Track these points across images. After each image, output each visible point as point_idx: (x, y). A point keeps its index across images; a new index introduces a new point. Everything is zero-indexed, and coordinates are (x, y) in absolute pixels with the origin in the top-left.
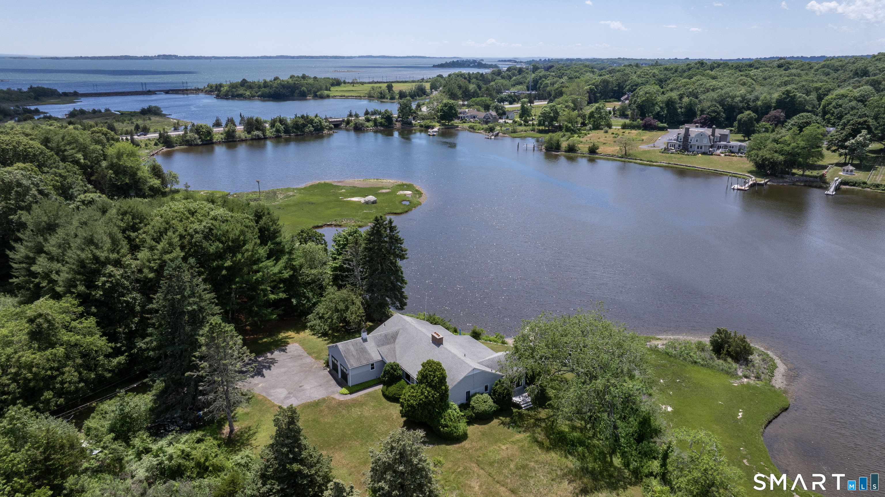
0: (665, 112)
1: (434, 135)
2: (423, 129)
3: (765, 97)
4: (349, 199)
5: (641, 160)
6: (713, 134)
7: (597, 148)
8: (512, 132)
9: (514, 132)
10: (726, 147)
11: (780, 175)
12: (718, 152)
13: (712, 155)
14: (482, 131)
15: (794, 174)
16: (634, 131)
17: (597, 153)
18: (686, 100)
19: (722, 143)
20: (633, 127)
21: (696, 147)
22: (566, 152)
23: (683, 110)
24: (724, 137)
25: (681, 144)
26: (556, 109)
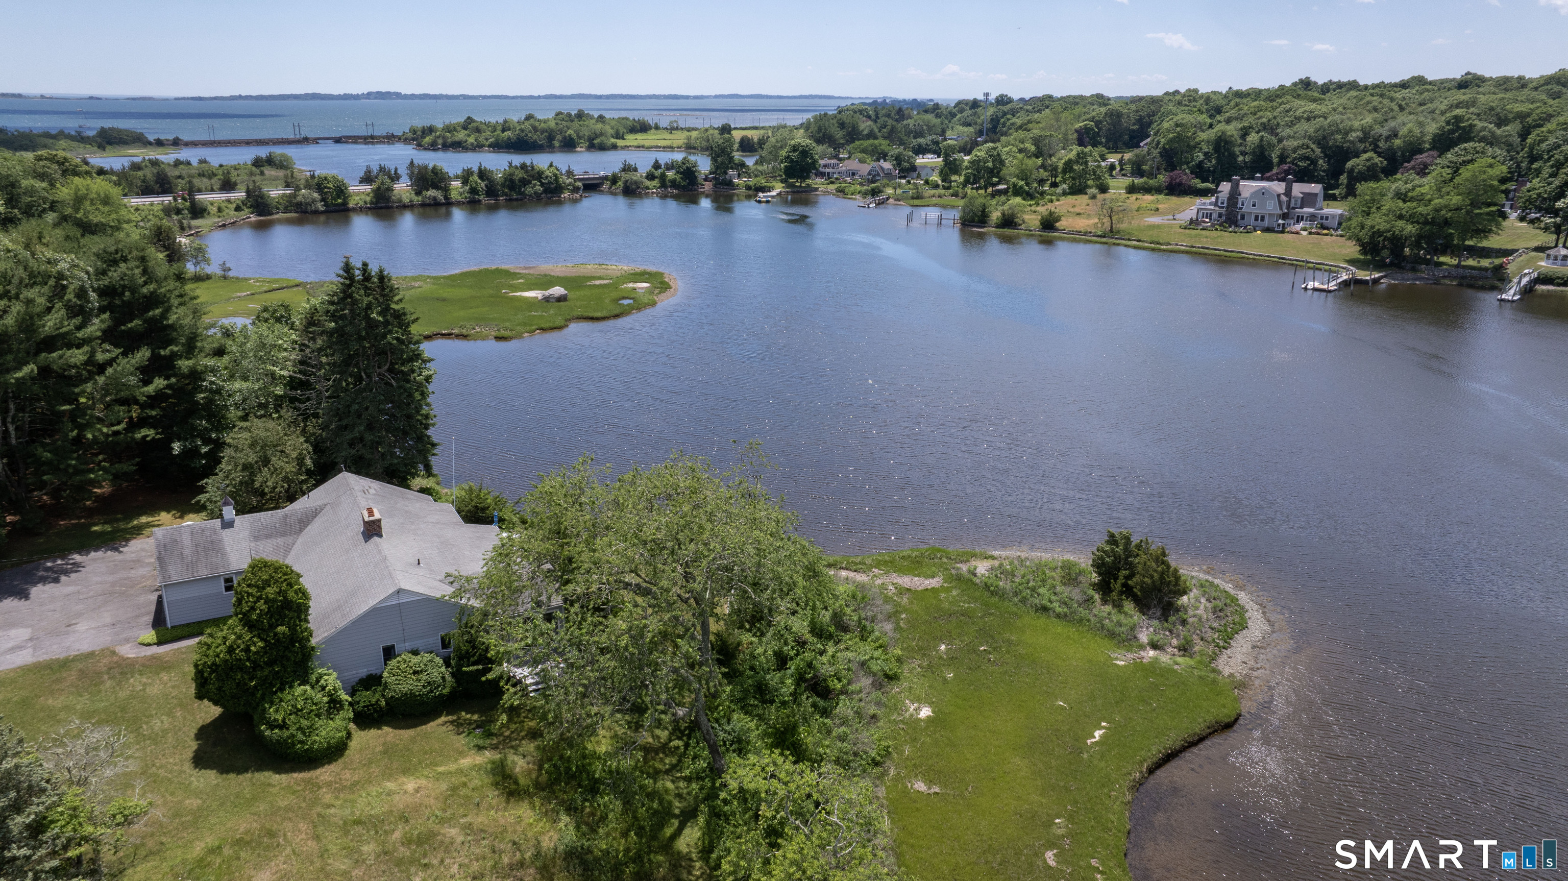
0: (1214, 161)
3: (1410, 131)
4: (518, 294)
5: (1139, 241)
6: (1288, 193)
7: (1058, 219)
8: (913, 198)
9: (918, 197)
10: (1312, 217)
12: (1298, 227)
13: (1283, 232)
14: (858, 197)
15: (1439, 264)
16: (1148, 197)
17: (1056, 230)
18: (1253, 138)
19: (1305, 210)
20: (1148, 190)
21: (1253, 217)
22: (998, 226)
23: (1248, 158)
24: (1308, 200)
25: (1223, 211)
26: (999, 155)
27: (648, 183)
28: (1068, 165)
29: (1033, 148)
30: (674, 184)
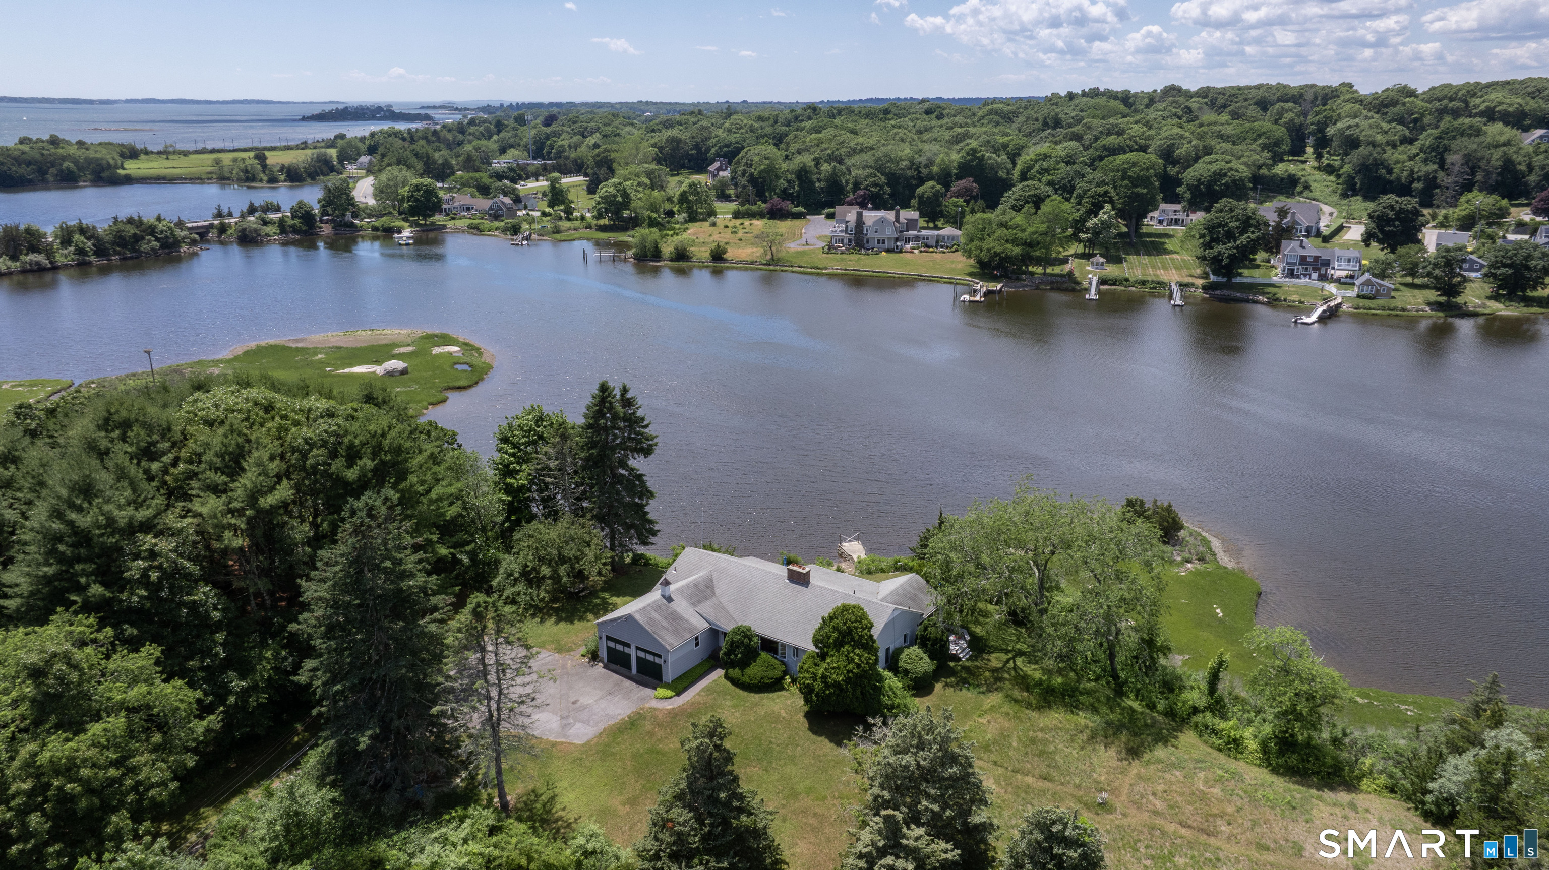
1: (407, 245)
2: (379, 233)
4: (347, 370)
5: (800, 267)
7: (725, 252)
8: (554, 233)
9: (557, 231)
10: (917, 238)
11: (1014, 276)
12: (908, 247)
13: (901, 252)
14: (496, 233)
15: (1032, 274)
16: (756, 222)
17: (726, 260)
18: (826, 167)
19: (911, 232)
20: (752, 215)
21: (876, 241)
22: (672, 260)
24: (911, 224)
25: (852, 237)
26: (625, 189)
27: (265, 229)
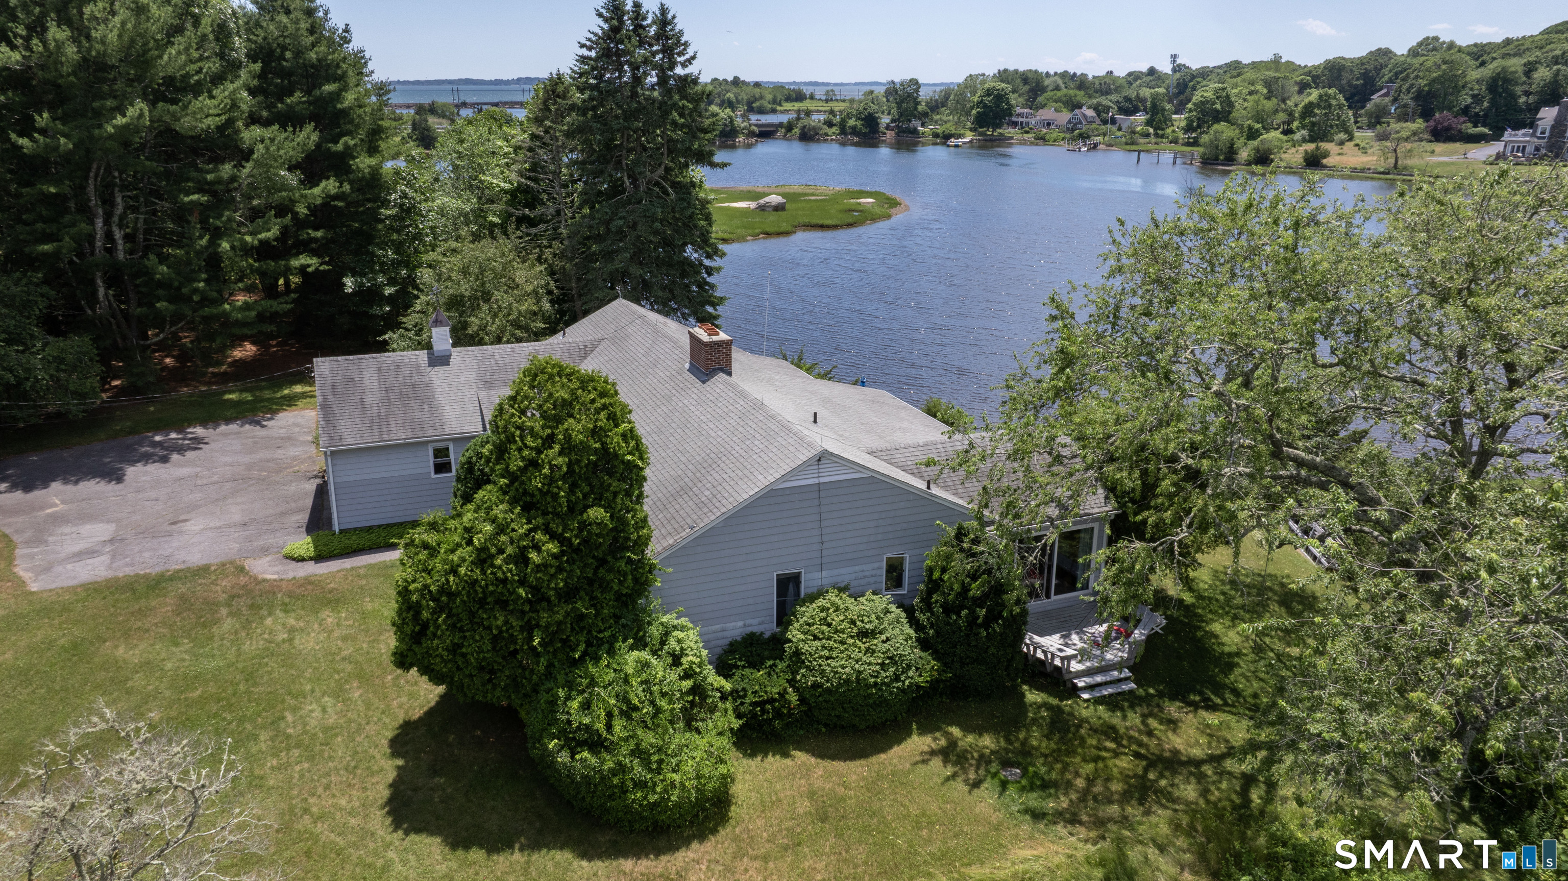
2: (938, 140)
4: (726, 204)
7: (1326, 155)
9: (1132, 144)
14: (1063, 143)
17: (1324, 167)
22: (1248, 163)
25: (1543, 143)
26: (1228, 96)
27: (826, 129)
28: (1308, 110)
29: (1265, 91)
30: (854, 131)
